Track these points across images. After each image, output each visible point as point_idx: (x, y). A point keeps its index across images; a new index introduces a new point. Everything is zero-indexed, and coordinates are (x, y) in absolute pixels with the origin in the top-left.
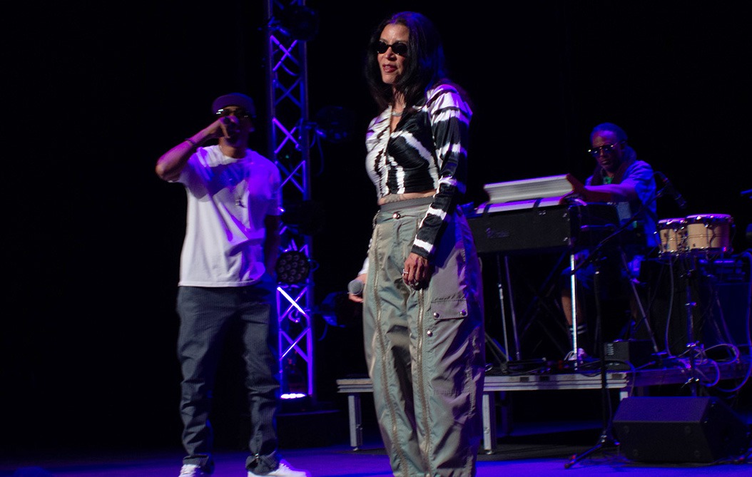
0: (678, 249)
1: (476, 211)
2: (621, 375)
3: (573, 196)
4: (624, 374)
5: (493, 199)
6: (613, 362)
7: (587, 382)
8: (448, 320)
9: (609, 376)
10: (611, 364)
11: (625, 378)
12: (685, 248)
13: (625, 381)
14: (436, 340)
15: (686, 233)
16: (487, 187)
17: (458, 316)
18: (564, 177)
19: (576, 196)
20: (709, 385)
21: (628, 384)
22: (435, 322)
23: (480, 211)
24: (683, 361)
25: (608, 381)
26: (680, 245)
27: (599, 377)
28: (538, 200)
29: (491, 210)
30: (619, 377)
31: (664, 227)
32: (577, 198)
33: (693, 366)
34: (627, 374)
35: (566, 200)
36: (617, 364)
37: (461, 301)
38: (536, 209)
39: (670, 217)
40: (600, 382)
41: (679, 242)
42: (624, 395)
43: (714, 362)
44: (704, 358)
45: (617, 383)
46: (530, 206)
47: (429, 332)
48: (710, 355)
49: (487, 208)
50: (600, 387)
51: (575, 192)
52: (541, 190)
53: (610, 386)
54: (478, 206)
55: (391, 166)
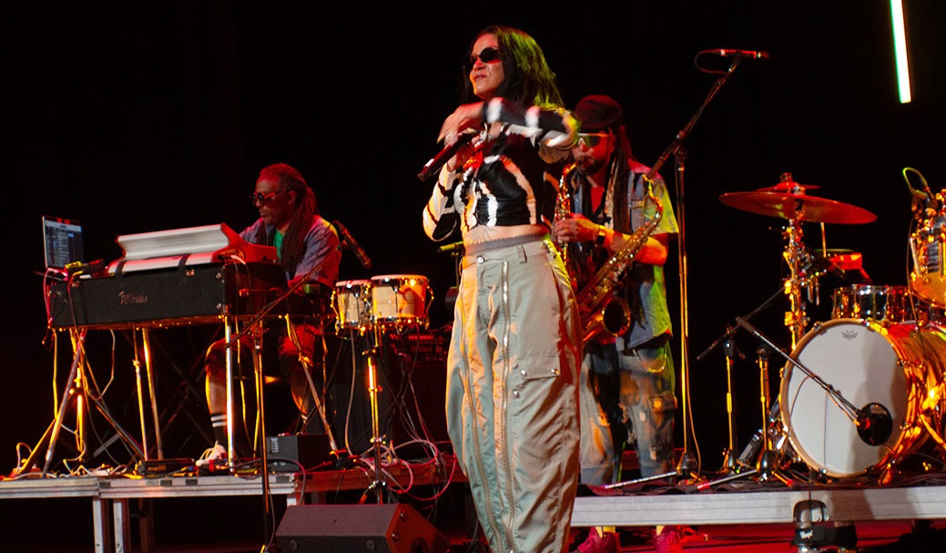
0: (359, 319)
1: (108, 270)
2: (288, 477)
3: (228, 252)
4: (292, 476)
5: (128, 255)
6: (278, 461)
7: (246, 486)
8: (538, 379)
9: (272, 479)
10: (275, 464)
11: (293, 481)
12: (369, 317)
13: (293, 485)
14: (523, 402)
15: (370, 299)
16: (121, 239)
17: (549, 375)
18: (217, 227)
19: (232, 251)
20: (400, 492)
21: (296, 489)
22: (522, 382)
23: (112, 269)
24: (367, 461)
25: (270, 485)
26: (362, 313)
27: (260, 480)
28: (185, 256)
29: (126, 268)
30: (286, 480)
31: (343, 289)
32: (234, 254)
33: (378, 466)
34: (295, 476)
35: (220, 258)
36: (284, 464)
37: (553, 357)
38: (183, 268)
39: (352, 278)
40: (261, 486)
41: (361, 311)
42: (291, 502)
43: (405, 463)
44: (393, 457)
45: (284, 487)
46: (175, 263)
47: (515, 393)
48: (401, 454)
49: (121, 266)
50: (261, 492)
51: (230, 247)
52: (187, 244)
53: (273, 492)
54: (108, 263)
55: (482, 194)
